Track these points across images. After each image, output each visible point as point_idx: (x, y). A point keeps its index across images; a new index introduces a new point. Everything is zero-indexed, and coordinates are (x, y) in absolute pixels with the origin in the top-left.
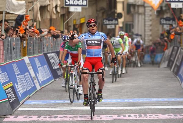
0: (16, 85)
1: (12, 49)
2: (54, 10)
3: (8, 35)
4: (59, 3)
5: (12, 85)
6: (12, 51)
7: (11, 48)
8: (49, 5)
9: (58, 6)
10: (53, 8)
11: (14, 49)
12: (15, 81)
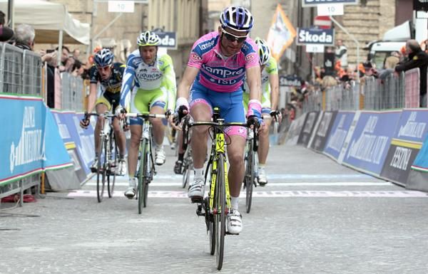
0: (79, 148)
1: (72, 94)
2: (123, 54)
3: (67, 69)
4: (129, 45)
5: (74, 146)
6: (72, 96)
7: (70, 91)
8: (116, 46)
9: (128, 49)
10: (121, 52)
11: (74, 93)
12: (78, 142)
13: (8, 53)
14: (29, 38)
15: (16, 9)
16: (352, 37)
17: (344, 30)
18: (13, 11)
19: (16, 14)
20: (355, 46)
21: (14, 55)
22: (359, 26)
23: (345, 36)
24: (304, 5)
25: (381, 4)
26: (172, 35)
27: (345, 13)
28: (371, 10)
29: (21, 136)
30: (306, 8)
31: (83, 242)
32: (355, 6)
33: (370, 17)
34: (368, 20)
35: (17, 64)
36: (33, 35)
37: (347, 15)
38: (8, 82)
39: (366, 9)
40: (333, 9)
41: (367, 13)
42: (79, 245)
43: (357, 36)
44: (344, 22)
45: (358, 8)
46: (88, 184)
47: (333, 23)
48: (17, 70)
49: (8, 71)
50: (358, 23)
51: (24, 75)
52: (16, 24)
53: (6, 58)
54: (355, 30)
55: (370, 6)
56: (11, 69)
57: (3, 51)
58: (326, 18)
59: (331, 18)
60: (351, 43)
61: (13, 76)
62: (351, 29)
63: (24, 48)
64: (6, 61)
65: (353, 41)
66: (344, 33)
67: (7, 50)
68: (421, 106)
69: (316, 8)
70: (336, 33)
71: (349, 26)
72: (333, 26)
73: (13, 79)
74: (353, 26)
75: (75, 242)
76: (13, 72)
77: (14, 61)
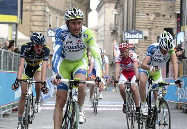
13: (15, 56)
15: (18, 40)
16: (141, 52)
17: (138, 49)
18: (17, 41)
19: (18, 42)
20: (142, 55)
22: (144, 48)
23: (139, 51)
24: (124, 40)
25: (152, 39)
27: (139, 43)
28: (148, 42)
30: (124, 41)
31: (43, 126)
32: (142, 40)
33: (148, 44)
34: (147, 45)
35: (18, 60)
37: (140, 43)
38: (15, 67)
39: (146, 41)
40: (134, 41)
41: (146, 43)
42: (41, 127)
43: (143, 51)
44: (139, 46)
45: (144, 41)
46: (44, 104)
47: (134, 46)
48: (18, 63)
49: (15, 63)
50: (143, 46)
52: (18, 46)
53: (14, 58)
54: (142, 49)
55: (148, 40)
56: (16, 62)
57: (14, 55)
58: (132, 44)
59: (134, 44)
60: (141, 54)
61: (17, 65)
62: (141, 48)
64: (14, 59)
65: (142, 53)
66: (138, 50)
67: (15, 55)
68: (167, 77)
69: (128, 41)
70: (136, 50)
71: (140, 48)
72: (134, 47)
73: (17, 66)
74: (142, 47)
75: (39, 126)
76: (17, 63)
77: (17, 59)
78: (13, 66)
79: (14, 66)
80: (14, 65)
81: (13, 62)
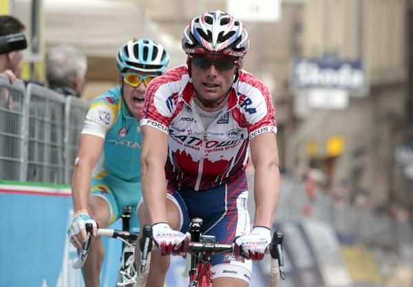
13: (37, 104)
14: (74, 73)
21: (47, 107)
26: (356, 65)
29: (60, 267)
35: (53, 126)
36: (82, 66)
38: (36, 161)
48: (54, 138)
49: (36, 139)
51: (68, 148)
53: (32, 113)
56: (41, 135)
57: (27, 100)
61: (47, 149)
63: (67, 94)
64: (32, 120)
67: (34, 97)
73: (47, 156)
76: (47, 140)
77: (47, 119)
78: (23, 160)
79: (30, 157)
80: (31, 151)
81: (24, 134)
